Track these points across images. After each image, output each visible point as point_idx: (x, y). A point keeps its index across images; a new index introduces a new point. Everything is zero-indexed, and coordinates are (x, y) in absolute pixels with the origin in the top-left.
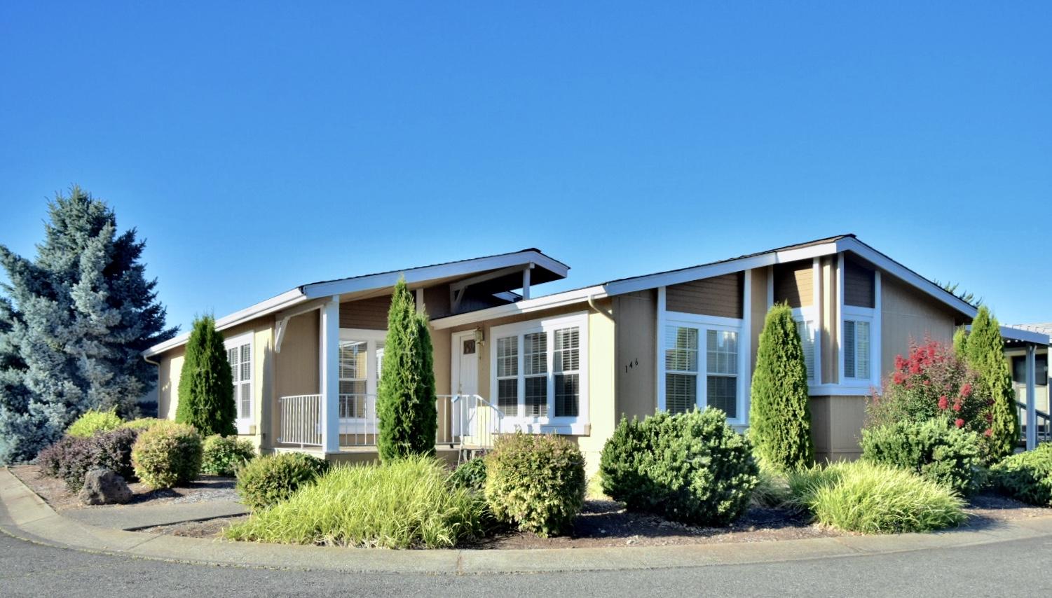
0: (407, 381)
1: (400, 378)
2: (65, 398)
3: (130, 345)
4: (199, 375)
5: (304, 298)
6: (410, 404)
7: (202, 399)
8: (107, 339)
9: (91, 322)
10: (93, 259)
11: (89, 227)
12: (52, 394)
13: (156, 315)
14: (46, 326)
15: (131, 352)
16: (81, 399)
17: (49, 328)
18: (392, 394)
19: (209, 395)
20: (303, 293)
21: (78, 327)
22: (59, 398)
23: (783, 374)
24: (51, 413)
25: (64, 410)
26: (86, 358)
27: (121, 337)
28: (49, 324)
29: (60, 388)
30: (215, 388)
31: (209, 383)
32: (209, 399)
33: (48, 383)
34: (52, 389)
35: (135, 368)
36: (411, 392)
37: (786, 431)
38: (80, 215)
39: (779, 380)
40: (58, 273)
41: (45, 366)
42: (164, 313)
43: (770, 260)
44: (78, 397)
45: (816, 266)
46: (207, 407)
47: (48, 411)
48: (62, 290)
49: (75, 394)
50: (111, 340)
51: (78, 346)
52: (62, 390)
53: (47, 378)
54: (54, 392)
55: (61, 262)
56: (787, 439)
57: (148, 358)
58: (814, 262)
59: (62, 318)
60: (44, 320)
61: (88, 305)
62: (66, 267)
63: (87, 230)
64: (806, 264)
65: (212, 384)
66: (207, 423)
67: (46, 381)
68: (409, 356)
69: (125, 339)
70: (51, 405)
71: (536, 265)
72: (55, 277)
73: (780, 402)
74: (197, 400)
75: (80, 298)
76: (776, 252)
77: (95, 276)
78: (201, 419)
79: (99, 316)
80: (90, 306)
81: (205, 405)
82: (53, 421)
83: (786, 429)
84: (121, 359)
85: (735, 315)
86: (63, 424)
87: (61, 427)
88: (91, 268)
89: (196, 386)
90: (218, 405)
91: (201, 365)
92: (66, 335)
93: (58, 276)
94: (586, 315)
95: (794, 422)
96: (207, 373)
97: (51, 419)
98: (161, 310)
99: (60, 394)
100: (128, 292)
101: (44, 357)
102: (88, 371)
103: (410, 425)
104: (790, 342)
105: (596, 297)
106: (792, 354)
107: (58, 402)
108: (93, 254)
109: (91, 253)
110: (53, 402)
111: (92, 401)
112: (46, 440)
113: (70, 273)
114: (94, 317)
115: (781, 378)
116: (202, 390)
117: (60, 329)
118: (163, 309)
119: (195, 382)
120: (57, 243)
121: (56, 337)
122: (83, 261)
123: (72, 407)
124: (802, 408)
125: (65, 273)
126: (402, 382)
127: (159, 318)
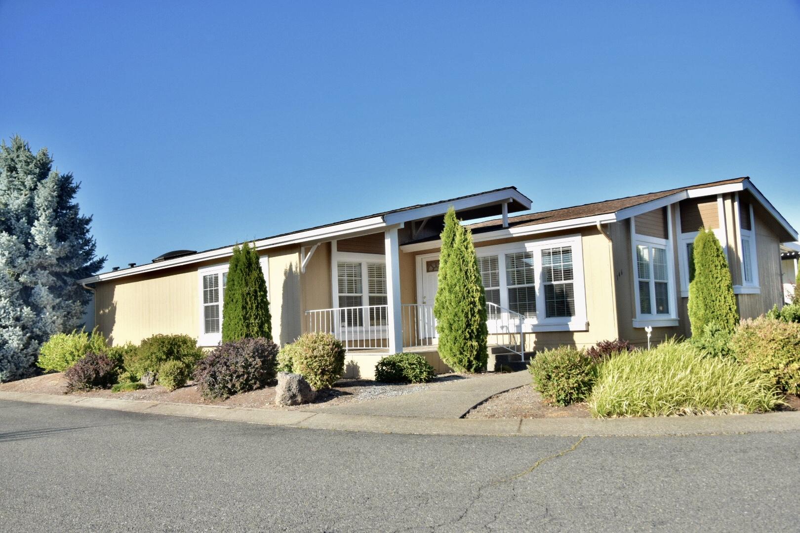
0: (473, 292)
1: (467, 289)
2: (22, 322)
3: (71, 274)
4: (249, 294)
5: (384, 225)
6: (476, 310)
7: (252, 314)
8: (53, 269)
9: (47, 254)
10: (50, 199)
11: (37, 171)
12: (11, 319)
13: (87, 247)
14: (7, 258)
15: (69, 280)
16: (35, 323)
17: (9, 259)
18: (460, 302)
19: (258, 311)
20: (384, 220)
21: (34, 257)
22: (17, 323)
23: (720, 279)
24: (10, 336)
25: (21, 333)
26: (41, 286)
27: (66, 266)
28: (10, 256)
29: (19, 313)
30: (262, 304)
31: (258, 300)
32: (258, 314)
33: (8, 309)
34: (12, 314)
35: (72, 294)
36: (477, 299)
37: (726, 321)
38: (29, 160)
39: (718, 283)
40: (16, 211)
41: (6, 293)
42: (94, 245)
43: (683, 196)
44: (33, 321)
45: (720, 200)
46: (257, 321)
47: (8, 334)
48: (20, 226)
49: (31, 318)
50: (58, 269)
51: (31, 275)
52: (21, 316)
53: (8, 304)
54: (13, 317)
55: (19, 202)
56: (728, 327)
57: (86, 285)
58: (718, 197)
59: (21, 250)
60: (6, 253)
61: (47, 239)
62: (23, 206)
63: (34, 174)
64: (712, 198)
65: (259, 301)
66: (258, 335)
67: (7, 307)
68: (472, 271)
69: (70, 268)
70: (10, 329)
71: (514, 200)
72: (12, 214)
73: (721, 300)
74: (247, 316)
75: (40, 232)
76: (687, 190)
77: (49, 213)
78: (253, 331)
79: (54, 249)
80: (48, 240)
81: (255, 319)
82: (12, 343)
83: (727, 320)
84: (60, 287)
85: (663, 236)
86: (21, 346)
87: (20, 348)
88: (46, 206)
89: (247, 303)
90: (265, 319)
91: (250, 285)
92: (24, 266)
93: (15, 214)
94: (580, 237)
95: (731, 314)
96: (256, 292)
97: (10, 342)
98: (91, 244)
99: (17, 319)
100: (72, 227)
101: (5, 286)
102: (42, 297)
103: (478, 327)
104: (721, 255)
105: (603, 223)
106: (723, 264)
107: (15, 327)
108: (50, 194)
109: (45, 193)
110: (11, 326)
111: (45, 324)
112: (6, 361)
113: (26, 211)
114: (49, 249)
115: (720, 281)
116: (252, 306)
117: (20, 260)
118: (93, 242)
119: (246, 299)
120: (13, 185)
121: (14, 267)
122: (39, 201)
123: (27, 330)
124: (734, 303)
125: (22, 211)
126: (469, 292)
127: (89, 249)
